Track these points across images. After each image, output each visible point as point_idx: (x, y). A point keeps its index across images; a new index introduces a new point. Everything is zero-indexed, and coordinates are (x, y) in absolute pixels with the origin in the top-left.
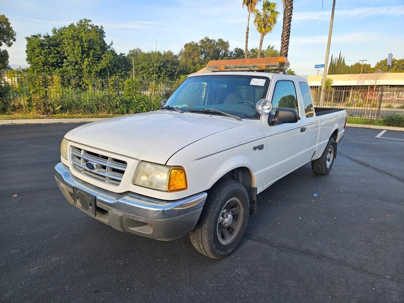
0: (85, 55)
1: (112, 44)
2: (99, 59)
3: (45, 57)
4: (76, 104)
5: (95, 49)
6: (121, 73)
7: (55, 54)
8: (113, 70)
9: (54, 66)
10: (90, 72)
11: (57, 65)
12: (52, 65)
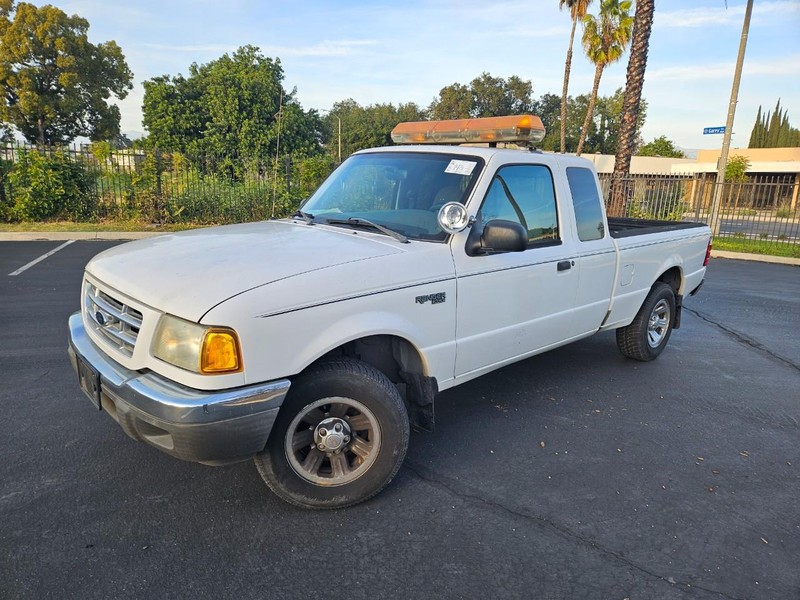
0: (245, 113)
1: (294, 92)
2: (270, 120)
3: (174, 117)
4: (212, 207)
5: (262, 103)
6: (308, 147)
7: (192, 112)
8: (294, 141)
9: (190, 134)
10: (252, 146)
11: (195, 133)
12: (188, 133)
